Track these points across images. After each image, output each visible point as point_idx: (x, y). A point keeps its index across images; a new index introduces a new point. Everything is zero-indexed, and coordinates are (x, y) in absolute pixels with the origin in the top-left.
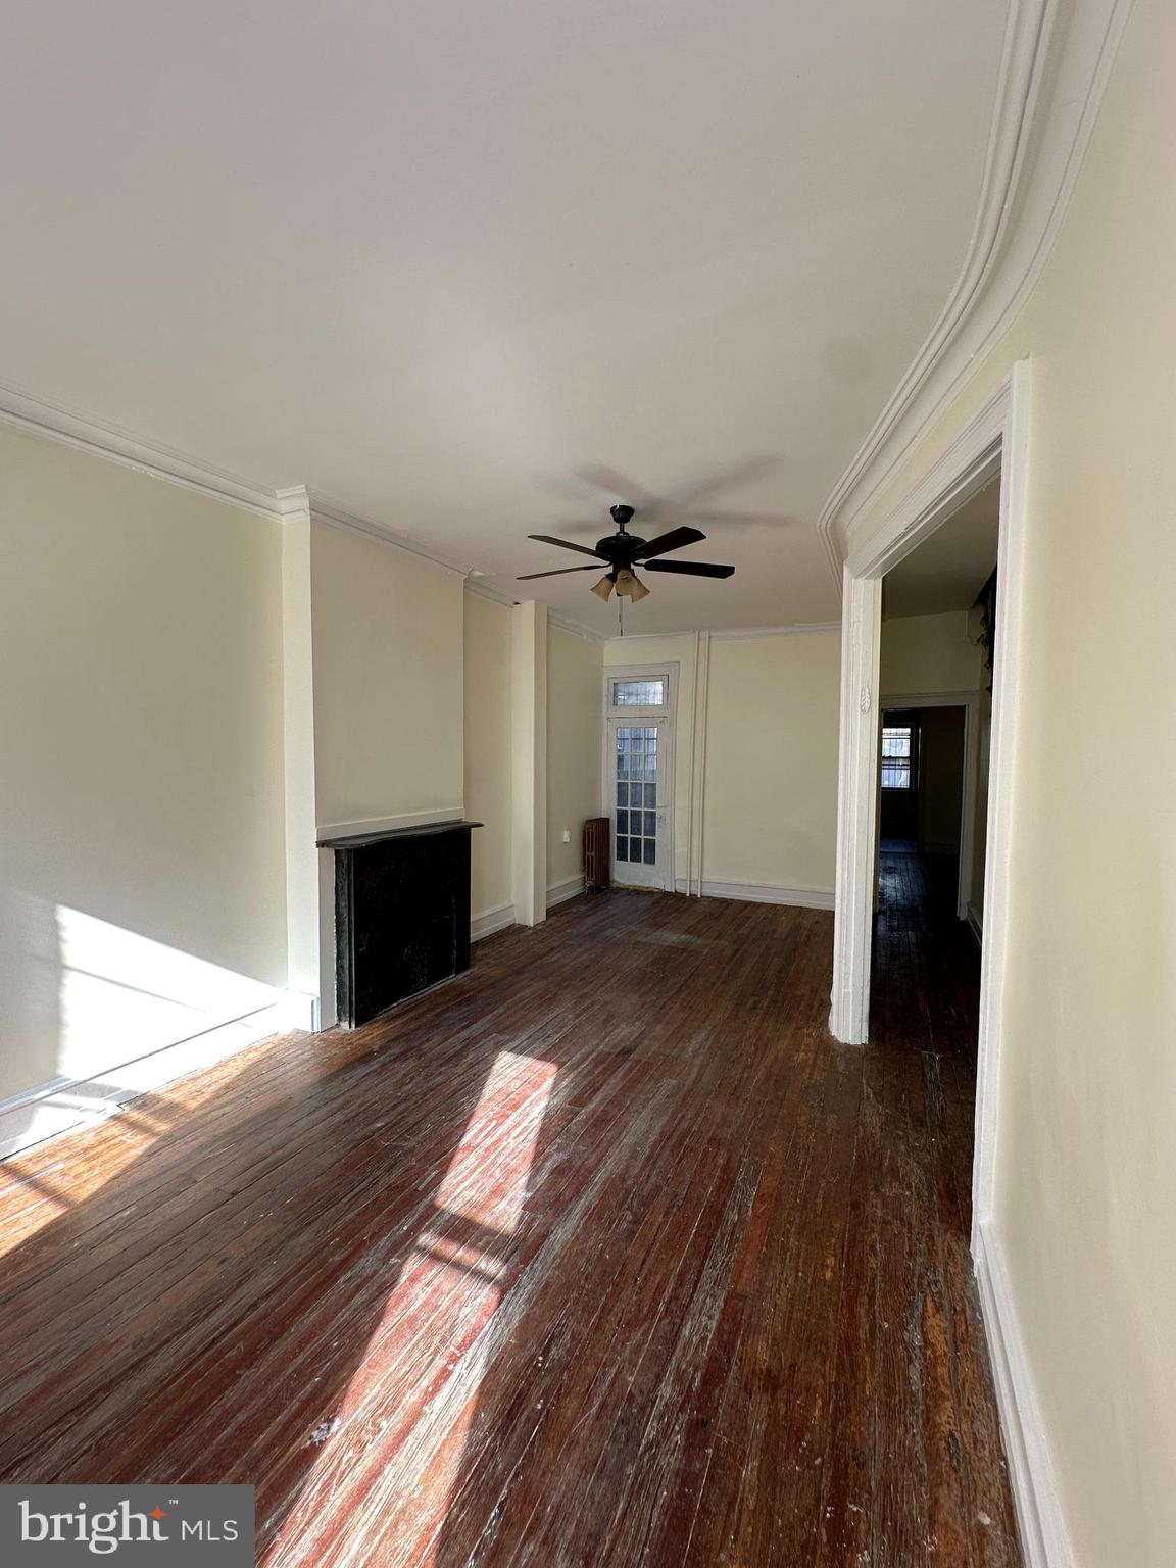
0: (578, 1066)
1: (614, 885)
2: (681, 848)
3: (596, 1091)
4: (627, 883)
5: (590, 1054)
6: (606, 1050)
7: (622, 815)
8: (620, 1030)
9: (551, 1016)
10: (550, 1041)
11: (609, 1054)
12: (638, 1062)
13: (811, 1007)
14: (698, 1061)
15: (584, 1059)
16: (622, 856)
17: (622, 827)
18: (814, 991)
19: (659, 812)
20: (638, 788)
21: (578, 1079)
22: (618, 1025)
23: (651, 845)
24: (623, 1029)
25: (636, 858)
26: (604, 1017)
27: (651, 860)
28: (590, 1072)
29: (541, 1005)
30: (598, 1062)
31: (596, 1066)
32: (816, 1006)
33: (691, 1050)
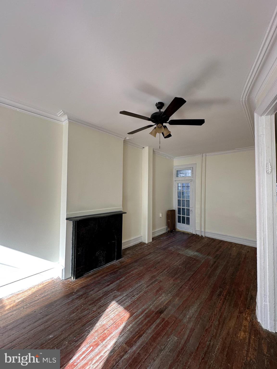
0: (138, 317)
1: (177, 230)
2: (198, 220)
3: (140, 336)
4: (181, 230)
5: (145, 310)
6: (153, 309)
7: (179, 209)
8: (161, 298)
9: (139, 285)
10: (134, 298)
11: (153, 312)
12: (163, 319)
13: (247, 299)
14: (190, 326)
15: (142, 313)
16: (179, 222)
17: (179, 213)
18: (248, 289)
19: (190, 209)
20: (184, 201)
21: (135, 326)
22: (161, 294)
23: (188, 219)
24: (163, 297)
25: (184, 222)
26: (157, 289)
27: (188, 223)
28: (142, 322)
29: (137, 278)
30: (147, 316)
31: (145, 319)
32: (249, 299)
33: (188, 316)
